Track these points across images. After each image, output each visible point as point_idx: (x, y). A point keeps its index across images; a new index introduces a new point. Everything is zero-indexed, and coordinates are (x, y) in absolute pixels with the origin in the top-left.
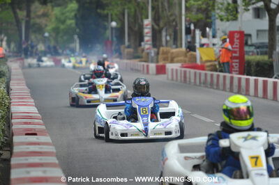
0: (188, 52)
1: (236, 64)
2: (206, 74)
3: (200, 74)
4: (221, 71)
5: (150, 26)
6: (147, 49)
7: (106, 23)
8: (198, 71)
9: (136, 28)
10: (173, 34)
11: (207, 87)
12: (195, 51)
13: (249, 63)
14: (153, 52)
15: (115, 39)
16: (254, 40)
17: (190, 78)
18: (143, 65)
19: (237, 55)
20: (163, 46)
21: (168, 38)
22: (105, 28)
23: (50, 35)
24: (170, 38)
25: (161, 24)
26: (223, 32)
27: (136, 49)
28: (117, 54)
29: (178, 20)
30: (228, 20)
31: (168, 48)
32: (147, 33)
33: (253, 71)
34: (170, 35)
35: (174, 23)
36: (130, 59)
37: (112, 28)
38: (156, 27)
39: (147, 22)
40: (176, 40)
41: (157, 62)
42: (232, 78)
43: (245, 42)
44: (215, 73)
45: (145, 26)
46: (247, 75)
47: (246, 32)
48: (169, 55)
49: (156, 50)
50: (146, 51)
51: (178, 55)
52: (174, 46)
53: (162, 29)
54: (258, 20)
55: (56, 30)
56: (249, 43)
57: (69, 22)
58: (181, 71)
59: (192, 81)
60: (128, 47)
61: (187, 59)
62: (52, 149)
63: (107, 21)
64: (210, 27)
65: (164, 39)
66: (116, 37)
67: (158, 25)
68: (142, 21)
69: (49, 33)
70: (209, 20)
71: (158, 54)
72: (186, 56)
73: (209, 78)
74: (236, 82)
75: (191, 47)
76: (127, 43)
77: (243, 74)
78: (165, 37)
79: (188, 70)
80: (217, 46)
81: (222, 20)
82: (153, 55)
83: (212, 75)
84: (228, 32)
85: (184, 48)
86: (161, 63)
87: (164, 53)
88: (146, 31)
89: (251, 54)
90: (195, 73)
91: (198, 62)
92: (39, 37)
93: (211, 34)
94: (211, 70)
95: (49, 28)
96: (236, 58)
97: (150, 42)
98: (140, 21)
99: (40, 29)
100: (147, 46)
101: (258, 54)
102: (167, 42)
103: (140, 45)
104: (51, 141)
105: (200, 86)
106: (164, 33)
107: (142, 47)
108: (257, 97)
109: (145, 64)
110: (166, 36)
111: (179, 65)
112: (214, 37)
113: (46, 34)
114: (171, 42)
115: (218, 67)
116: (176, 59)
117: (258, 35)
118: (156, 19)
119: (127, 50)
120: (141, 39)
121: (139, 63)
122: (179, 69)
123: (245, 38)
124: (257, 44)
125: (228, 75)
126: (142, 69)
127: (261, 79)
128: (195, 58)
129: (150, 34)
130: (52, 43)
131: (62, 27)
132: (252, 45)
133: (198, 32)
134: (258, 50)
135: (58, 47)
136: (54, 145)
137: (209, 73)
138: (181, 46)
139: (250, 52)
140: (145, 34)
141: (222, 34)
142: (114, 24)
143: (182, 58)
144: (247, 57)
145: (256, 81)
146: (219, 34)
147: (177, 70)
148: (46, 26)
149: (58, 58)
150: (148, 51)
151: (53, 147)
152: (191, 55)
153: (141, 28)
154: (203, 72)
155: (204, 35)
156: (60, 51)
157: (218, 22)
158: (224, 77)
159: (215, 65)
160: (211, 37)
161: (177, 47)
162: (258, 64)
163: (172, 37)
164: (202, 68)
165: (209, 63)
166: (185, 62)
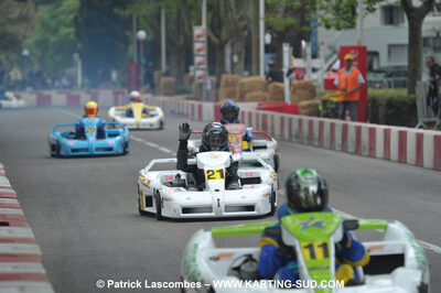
0: (270, 82)
2: (300, 121)
3: (290, 120)
4: (326, 116)
5: (204, 38)
6: (200, 78)
7: (128, 33)
8: (287, 116)
9: (181, 42)
10: (244, 51)
11: (302, 143)
12: (282, 81)
13: (374, 101)
14: (209, 82)
15: (143, 61)
16: (384, 62)
17: (273, 128)
18: (193, 106)
20: (226, 73)
21: (236, 59)
22: (127, 42)
23: (32, 53)
24: (239, 58)
25: (224, 34)
26: (330, 48)
27: (179, 77)
28: (148, 86)
29: (252, 27)
30: (338, 28)
31: (236, 76)
32: (199, 50)
33: (381, 116)
34: (239, 54)
35: (246, 33)
36: (170, 95)
37: (139, 42)
38: (214, 39)
39: (199, 30)
40: (249, 62)
41: (217, 100)
42: (345, 128)
43: (367, 66)
44: (316, 120)
45: (195, 39)
46: (372, 122)
47: (370, 49)
48: (237, 88)
49: (214, 79)
50: (197, 81)
51: (252, 88)
52: (246, 73)
53: (226, 42)
54: (390, 27)
55: (42, 45)
56: (375, 67)
57: (64, 31)
58: (258, 115)
59: (277, 132)
60: (167, 74)
61: (268, 95)
62: (34, 249)
63: (130, 29)
64: (307, 40)
65: (228, 61)
66: (145, 56)
67: (218, 36)
68: (191, 30)
69: (31, 50)
70: (305, 28)
71: (217, 85)
72: (266, 89)
73: (306, 128)
74: (352, 134)
75: (275, 74)
77: (365, 121)
78: (230, 57)
79: (270, 113)
80: (319, 73)
81: (328, 27)
82: (209, 87)
83: (311, 123)
84: (338, 49)
85: (262, 77)
87: (228, 84)
88: (197, 46)
89: (378, 85)
90: (282, 119)
91: (288, 100)
93: (309, 51)
94: (310, 115)
95: (29, 41)
97: (204, 66)
98: (186, 29)
100: (199, 73)
101: (390, 87)
102: (233, 65)
103: (187, 71)
104: (32, 236)
105: (290, 141)
106: (228, 51)
107: (191, 73)
108: (389, 159)
109: (196, 103)
110: (232, 54)
111: (255, 104)
112: (314, 56)
113: (26, 52)
114: (241, 66)
115: (320, 108)
116: (248, 95)
117: (389, 52)
118: (215, 27)
119: (164, 80)
120: (189, 60)
121: (186, 102)
122: (254, 112)
123: (368, 59)
124: (387, 68)
125: (338, 122)
126: (190, 112)
127: (395, 130)
128: (282, 92)
129: (204, 53)
130: (36, 67)
131: (52, 39)
132: (380, 71)
133: (286, 49)
134: (390, 79)
135: (45, 75)
136: (38, 243)
137: (306, 118)
138: (258, 74)
139: (376, 82)
140: (195, 52)
141: (329, 52)
142: (142, 34)
143: (260, 93)
144: (371, 92)
145: (387, 133)
146: (323, 51)
147: (250, 114)
148: (25, 37)
149: (46, 93)
150: (201, 81)
151: (37, 246)
152: (276, 87)
153: (189, 41)
154: (295, 117)
155: (297, 53)
156: (49, 81)
157: (321, 31)
158: (332, 125)
159: (317, 106)
160: (309, 57)
161: (251, 74)
162: (390, 103)
163: (243, 56)
164: (294, 110)
165: (305, 103)
166: (264, 99)
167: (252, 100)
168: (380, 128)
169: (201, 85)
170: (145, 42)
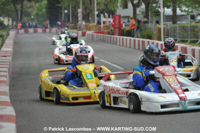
0: (97, 25)
1: (117, 31)
4: (112, 35)
5: (81, 13)
6: (80, 24)
8: (102, 35)
13: (123, 30)
14: (82, 25)
19: (118, 26)
22: (61, 14)
23: (34, 17)
33: (125, 34)
34: (91, 17)
36: (71, 29)
37: (65, 14)
38: (85, 13)
39: (80, 10)
42: (117, 38)
44: (109, 36)
45: (78, 12)
46: (123, 36)
48: (88, 27)
51: (92, 27)
55: (37, 15)
57: (43, 10)
58: (95, 35)
60: (72, 23)
66: (67, 18)
68: (77, 10)
72: (96, 27)
75: (99, 23)
76: (71, 21)
77: (121, 36)
79: (98, 34)
82: (82, 27)
86: (84, 31)
87: (86, 26)
88: (79, 15)
91: (102, 30)
92: (28, 18)
93: (107, 16)
94: (108, 34)
95: (33, 14)
96: (117, 28)
97: (81, 21)
99: (29, 15)
113: (32, 17)
116: (91, 29)
119: (71, 25)
122: (93, 34)
127: (128, 38)
128: (100, 28)
129: (81, 17)
137: (107, 35)
138: (94, 22)
140: (79, 17)
142: (66, 11)
143: (94, 28)
145: (126, 39)
147: (89, 34)
148: (32, 12)
152: (99, 26)
154: (104, 35)
160: (107, 18)
164: (103, 33)
165: (106, 31)
166: (96, 30)
167: (92, 30)
168: (125, 37)
169: (80, 27)
170: (67, 14)
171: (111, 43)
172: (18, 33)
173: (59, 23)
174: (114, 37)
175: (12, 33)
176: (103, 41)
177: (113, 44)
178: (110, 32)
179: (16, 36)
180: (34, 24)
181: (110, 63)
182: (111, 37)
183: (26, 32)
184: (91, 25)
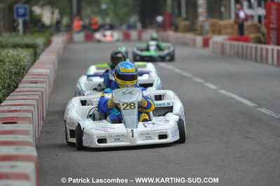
1: (273, 35)
19: (275, 26)
21: (223, 9)
23: (108, 7)
32: (202, 4)
44: (259, 46)
48: (217, 27)
51: (225, 27)
60: (186, 19)
72: (233, 28)
76: (184, 15)
82: (207, 27)
85: (233, 20)
88: (200, 2)
92: (95, 9)
94: (256, 42)
96: (273, 29)
102: (222, 13)
111: (226, 37)
113: (104, 6)
116: (223, 32)
119: (184, 23)
137: (254, 45)
150: (202, 24)
165: (253, 36)
166: (231, 34)
167: (225, 34)
169: (202, 27)
171: (256, 60)
172: (70, 41)
173: (160, 19)
174: (262, 49)
175: (58, 41)
176: (242, 55)
177: (261, 61)
178: (262, 39)
179: (65, 48)
180: (108, 20)
181: (234, 96)
182: (256, 48)
183: (89, 38)
184: (222, 23)
